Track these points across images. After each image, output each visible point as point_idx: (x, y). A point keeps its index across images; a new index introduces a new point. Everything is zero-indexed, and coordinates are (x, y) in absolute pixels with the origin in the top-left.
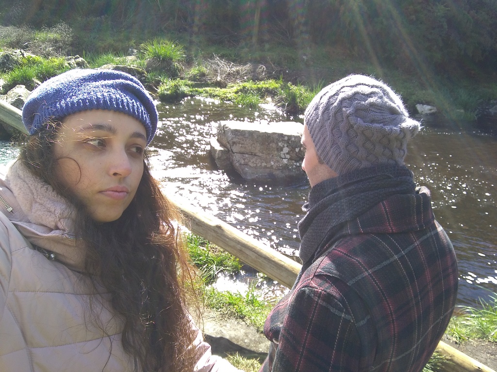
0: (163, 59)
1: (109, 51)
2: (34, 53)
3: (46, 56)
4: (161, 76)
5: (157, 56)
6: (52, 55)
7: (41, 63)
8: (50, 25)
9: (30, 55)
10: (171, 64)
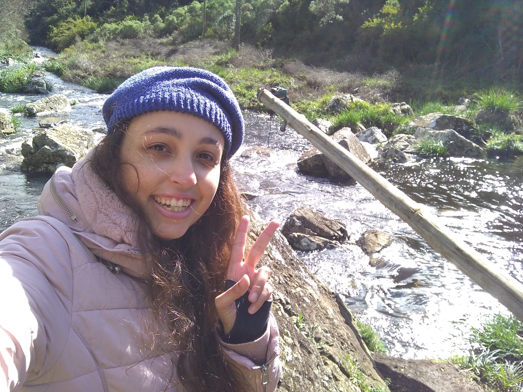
0: (498, 111)
1: (437, 99)
2: (362, 98)
3: (373, 102)
4: (492, 129)
5: (491, 107)
6: (379, 101)
7: (367, 108)
8: (381, 72)
9: (359, 100)
10: (507, 116)
